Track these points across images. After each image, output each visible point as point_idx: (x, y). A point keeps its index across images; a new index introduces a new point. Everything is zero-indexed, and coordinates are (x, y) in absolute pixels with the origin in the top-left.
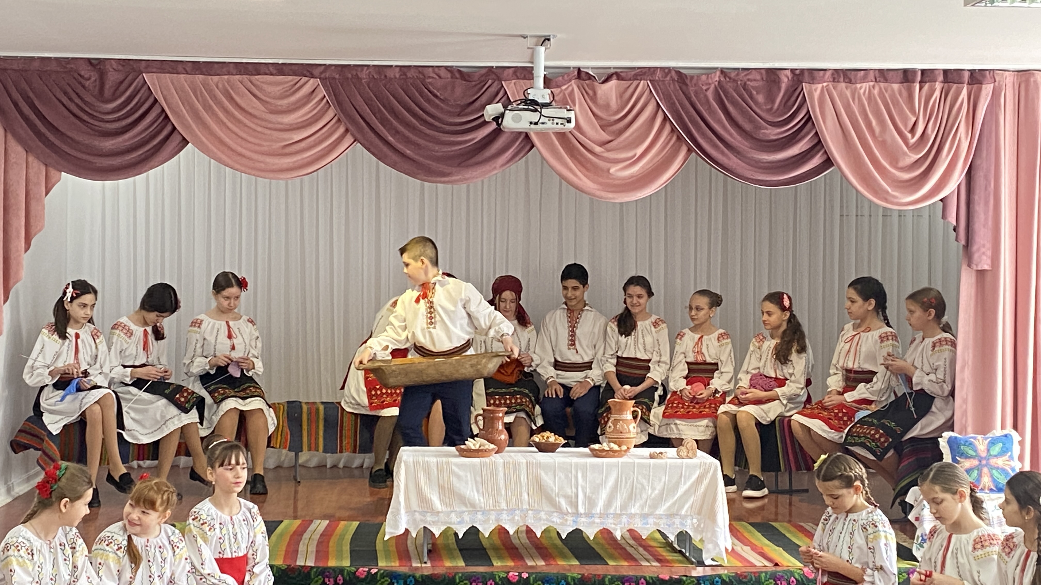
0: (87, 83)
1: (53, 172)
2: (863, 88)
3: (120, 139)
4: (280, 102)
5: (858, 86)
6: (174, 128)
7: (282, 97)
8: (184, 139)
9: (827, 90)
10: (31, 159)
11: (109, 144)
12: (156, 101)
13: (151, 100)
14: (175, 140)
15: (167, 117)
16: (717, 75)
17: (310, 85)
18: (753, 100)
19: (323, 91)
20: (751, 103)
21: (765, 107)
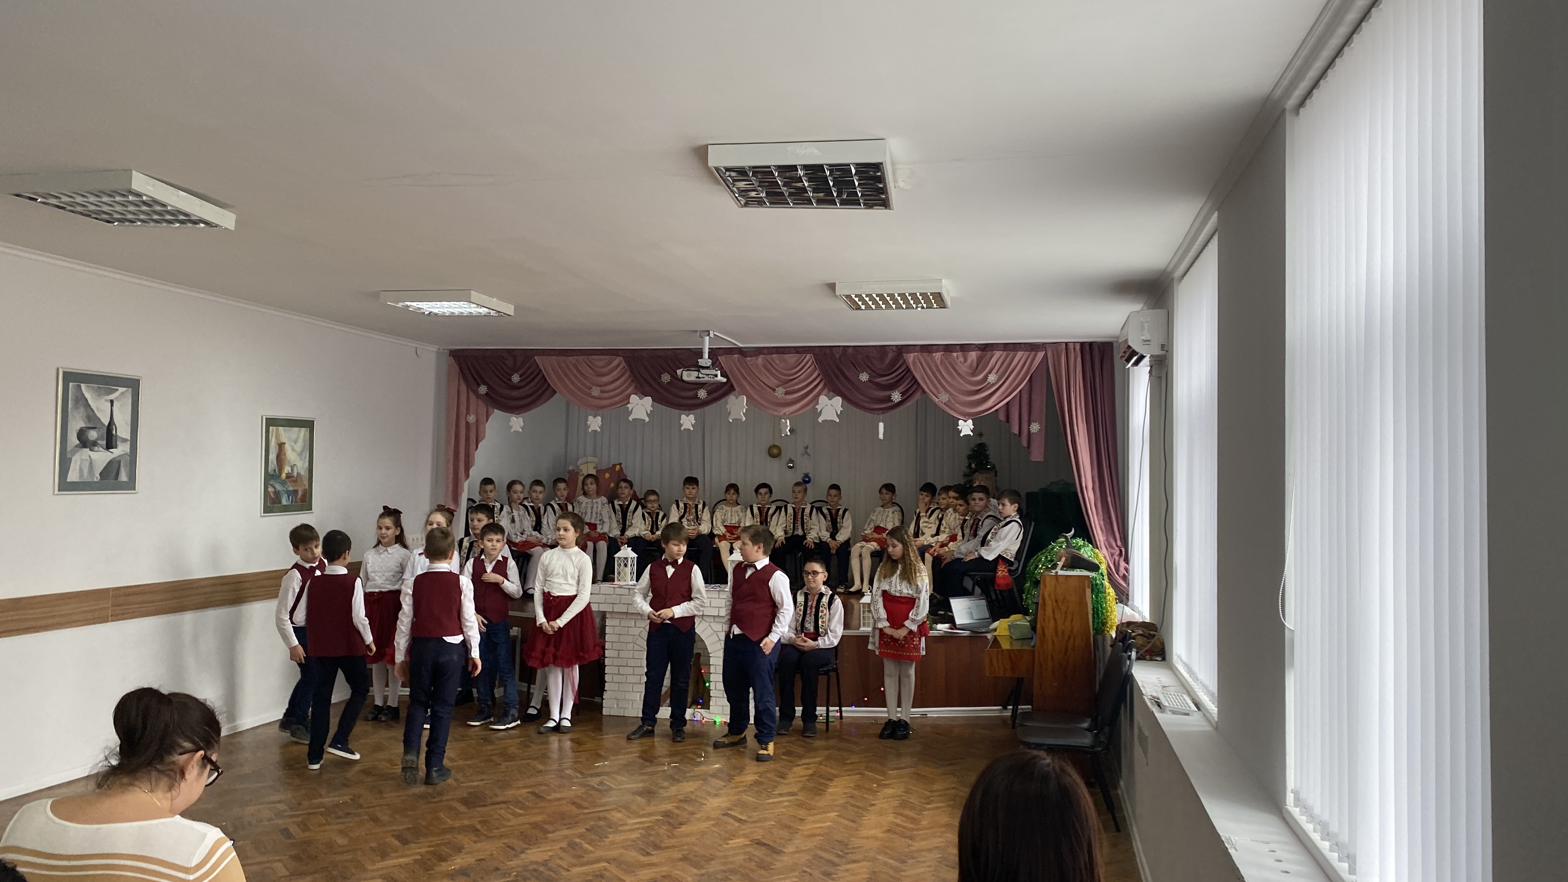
0: (506, 362)
1: (490, 409)
2: (938, 356)
3: (521, 390)
4: (602, 370)
5: (934, 354)
6: (549, 384)
7: (603, 367)
8: (554, 389)
9: (918, 357)
10: (480, 402)
11: (515, 393)
12: (541, 370)
13: (538, 370)
14: (549, 392)
15: (546, 379)
16: (850, 350)
17: (618, 360)
18: (872, 363)
19: (624, 364)
20: (870, 365)
21: (879, 367)
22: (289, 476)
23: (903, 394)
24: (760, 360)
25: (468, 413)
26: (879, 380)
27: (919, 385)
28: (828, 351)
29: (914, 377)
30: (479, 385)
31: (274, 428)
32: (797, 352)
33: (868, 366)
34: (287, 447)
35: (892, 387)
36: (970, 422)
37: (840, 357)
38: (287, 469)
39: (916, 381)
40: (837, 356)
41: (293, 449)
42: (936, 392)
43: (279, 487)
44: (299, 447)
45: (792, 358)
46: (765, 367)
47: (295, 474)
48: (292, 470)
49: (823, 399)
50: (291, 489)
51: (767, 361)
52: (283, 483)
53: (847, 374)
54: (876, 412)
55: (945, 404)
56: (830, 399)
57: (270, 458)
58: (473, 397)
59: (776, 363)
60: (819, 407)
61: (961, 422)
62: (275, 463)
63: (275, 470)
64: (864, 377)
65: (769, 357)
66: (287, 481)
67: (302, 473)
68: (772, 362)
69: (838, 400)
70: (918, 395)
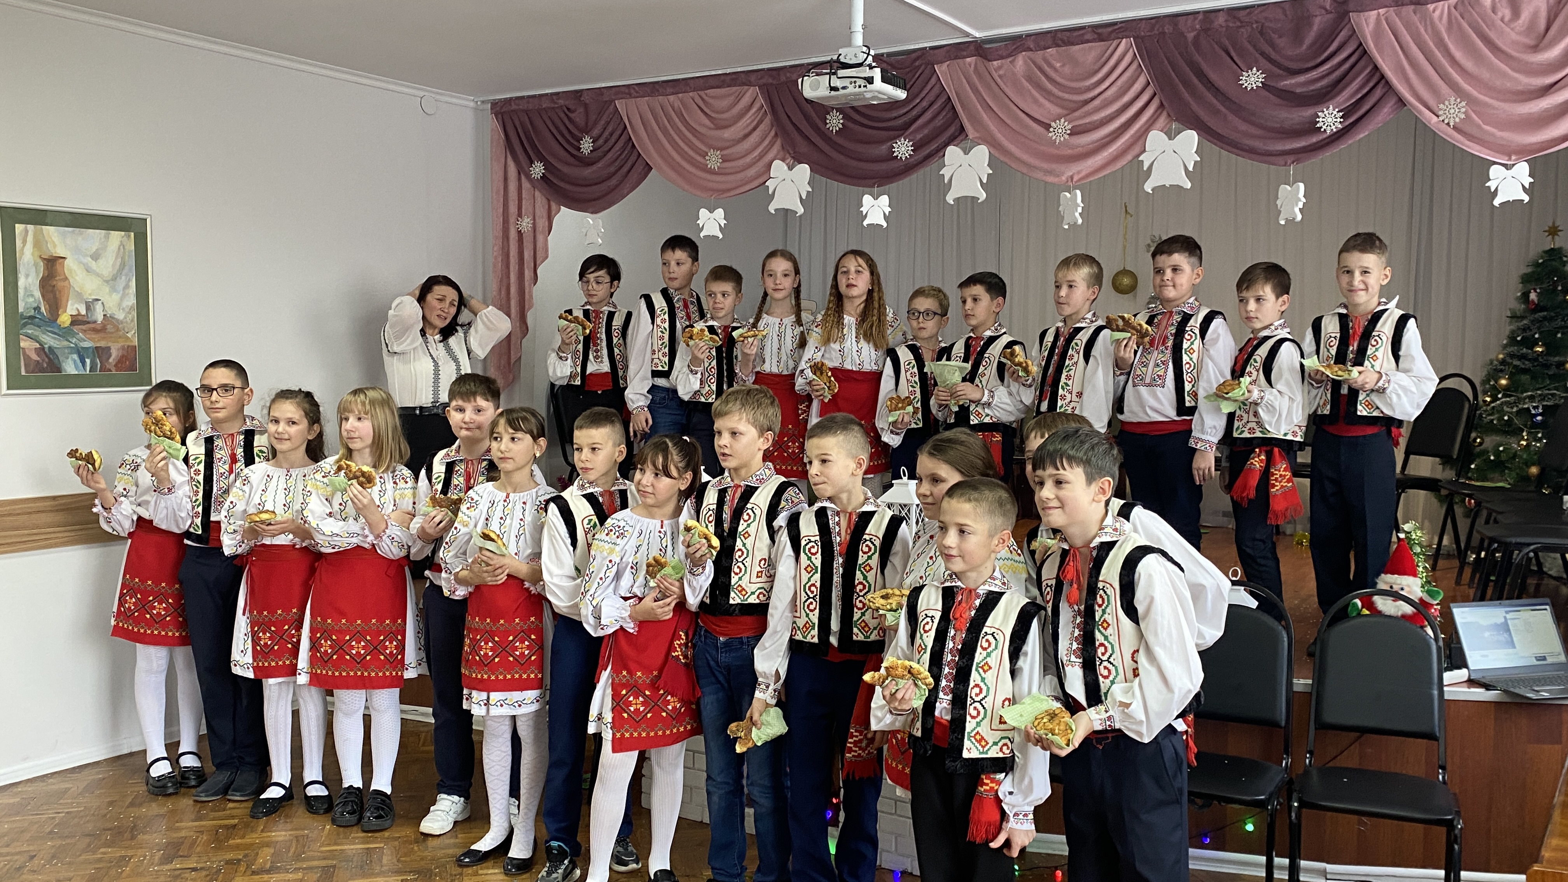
0: (571, 115)
1: (553, 205)
2: (1440, 9)
3: (594, 168)
4: (724, 115)
5: (1431, 7)
6: (640, 154)
7: (725, 112)
8: (647, 164)
9: (1387, 20)
10: (537, 193)
11: (588, 174)
12: (625, 127)
13: (621, 127)
14: (639, 167)
15: (633, 145)
16: (1221, 19)
17: (751, 92)
18: (1272, 45)
19: (761, 100)
20: (1268, 50)
21: (1290, 53)
22: (76, 321)
23: (1347, 113)
24: (1020, 62)
25: (520, 215)
26: (1289, 83)
27: (1388, 84)
28: (1168, 29)
29: (1376, 68)
30: (532, 162)
31: (31, 227)
32: (1101, 39)
33: (1263, 54)
34: (71, 266)
35: (1322, 98)
36: (1522, 171)
37: (1196, 38)
38: (72, 308)
39: (1383, 77)
40: (1191, 36)
41: (88, 270)
42: (1432, 102)
43: (49, 340)
44: (107, 265)
45: (1087, 53)
46: (1030, 79)
47: (100, 318)
48: (88, 308)
49: (1156, 139)
50: (87, 344)
51: (1034, 63)
52: (65, 333)
53: (1213, 76)
54: (1281, 159)
55: (1455, 128)
56: (1170, 139)
57: (22, 282)
58: (526, 184)
59: (1056, 70)
60: (1146, 159)
61: (1495, 171)
62: (38, 294)
63: (37, 309)
64: (1252, 79)
65: (1038, 56)
66: (75, 329)
67: (120, 316)
68: (1046, 68)
69: (1190, 138)
70: (1386, 112)
